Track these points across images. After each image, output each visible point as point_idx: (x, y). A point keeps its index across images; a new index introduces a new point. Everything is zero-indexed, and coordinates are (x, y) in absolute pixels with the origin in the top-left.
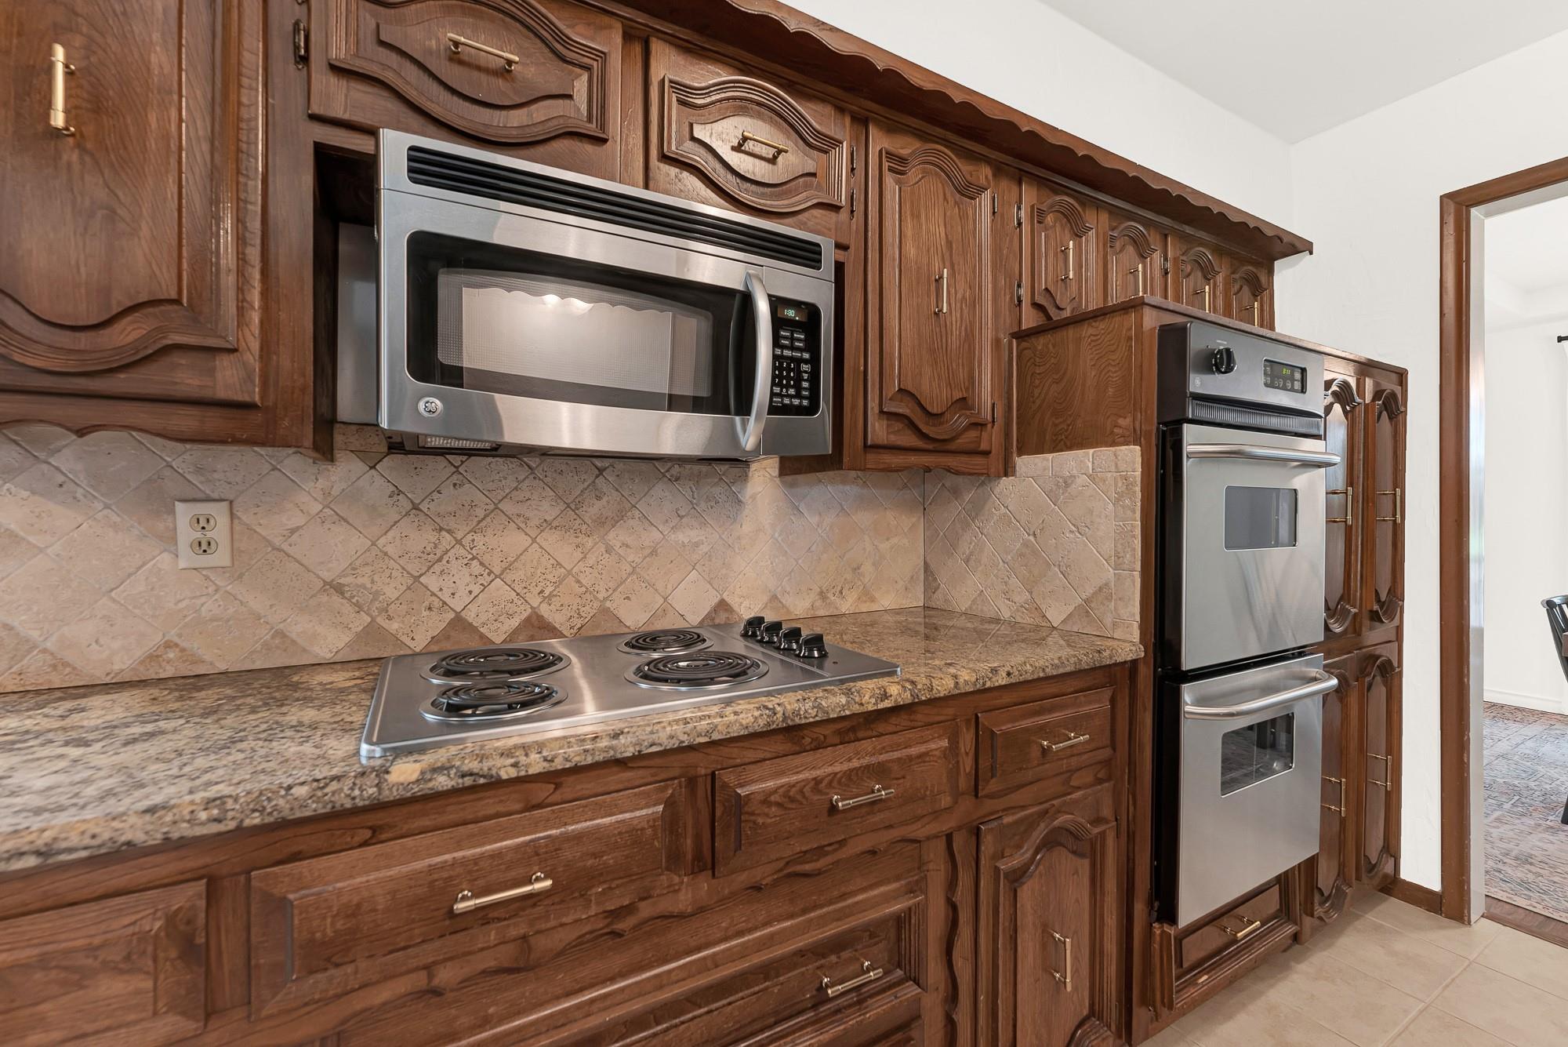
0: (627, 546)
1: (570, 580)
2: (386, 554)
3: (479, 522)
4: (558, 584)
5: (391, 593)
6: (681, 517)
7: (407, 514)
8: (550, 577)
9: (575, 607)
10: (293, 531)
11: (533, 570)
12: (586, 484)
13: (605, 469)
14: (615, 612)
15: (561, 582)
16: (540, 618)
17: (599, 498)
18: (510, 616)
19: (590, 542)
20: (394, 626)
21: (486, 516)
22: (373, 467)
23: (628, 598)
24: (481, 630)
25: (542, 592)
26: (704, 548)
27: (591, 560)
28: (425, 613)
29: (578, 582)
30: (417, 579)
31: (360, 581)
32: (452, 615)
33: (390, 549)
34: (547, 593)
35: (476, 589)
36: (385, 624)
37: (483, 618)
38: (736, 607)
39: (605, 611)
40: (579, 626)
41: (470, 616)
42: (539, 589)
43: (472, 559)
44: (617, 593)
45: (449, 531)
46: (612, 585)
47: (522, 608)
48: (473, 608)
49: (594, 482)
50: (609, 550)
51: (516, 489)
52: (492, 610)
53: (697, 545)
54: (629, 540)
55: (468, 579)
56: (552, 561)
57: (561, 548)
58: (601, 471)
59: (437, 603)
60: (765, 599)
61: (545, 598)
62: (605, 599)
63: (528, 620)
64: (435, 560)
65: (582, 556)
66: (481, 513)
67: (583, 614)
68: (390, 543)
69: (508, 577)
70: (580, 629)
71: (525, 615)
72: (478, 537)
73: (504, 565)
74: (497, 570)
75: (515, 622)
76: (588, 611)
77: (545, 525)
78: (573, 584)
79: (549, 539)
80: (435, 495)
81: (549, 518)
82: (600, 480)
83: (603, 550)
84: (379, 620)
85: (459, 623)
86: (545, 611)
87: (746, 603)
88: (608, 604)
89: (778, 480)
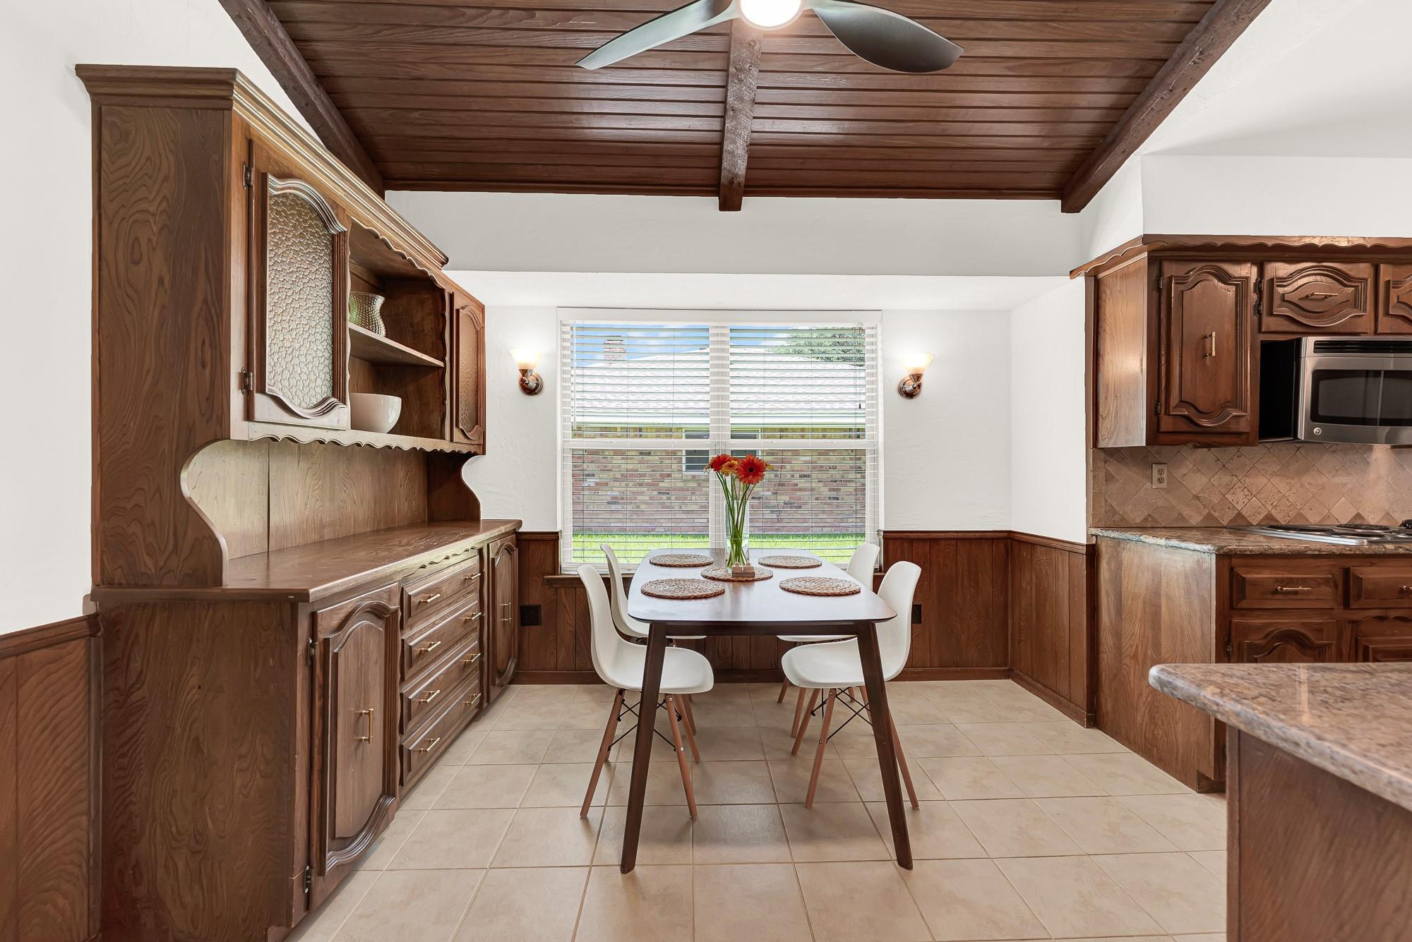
0: (1311, 484)
1: (1285, 499)
2: (1213, 485)
3: (1247, 472)
4: (1279, 501)
5: (1215, 501)
6: (1337, 470)
7: (1221, 469)
8: (1276, 497)
10: (1184, 475)
11: (1269, 494)
13: (1300, 448)
14: (1305, 515)
15: (1281, 500)
16: (1271, 515)
17: (1297, 462)
18: (1259, 513)
19: (1293, 482)
20: (1216, 515)
21: (1250, 470)
23: (1311, 509)
24: (1249, 519)
26: (1349, 486)
27: (1294, 490)
28: (1227, 510)
29: (1288, 500)
30: (1224, 495)
31: (1205, 495)
32: (1237, 512)
33: (1215, 483)
34: (1274, 504)
35: (1246, 501)
36: (1213, 513)
37: (1248, 514)
39: (1300, 515)
41: (1244, 512)
42: (1271, 503)
43: (1245, 488)
44: (1305, 506)
45: (1236, 476)
46: (1303, 503)
47: (1264, 510)
48: (1245, 509)
50: (1302, 486)
51: (1262, 457)
52: (1253, 511)
53: (1345, 484)
54: (1312, 482)
55: (1243, 497)
56: (1277, 490)
57: (1280, 484)
58: (1298, 449)
59: (1231, 506)
60: (1383, 514)
61: (1273, 507)
62: (1300, 509)
63: (1266, 516)
64: (1230, 488)
65: (1290, 488)
66: (1248, 468)
67: (1290, 515)
68: (1215, 480)
69: (1259, 497)
70: (1288, 522)
71: (1265, 514)
72: (1247, 480)
73: (1257, 491)
74: (1254, 494)
75: (1261, 517)
76: (1292, 514)
77: (1274, 474)
79: (1276, 480)
80: (1231, 461)
81: (1275, 471)
82: (1298, 453)
83: (1299, 486)
84: (1211, 512)
85: (1239, 515)
86: (1274, 512)
87: (1372, 516)
88: (1302, 511)
89: (1390, 451)
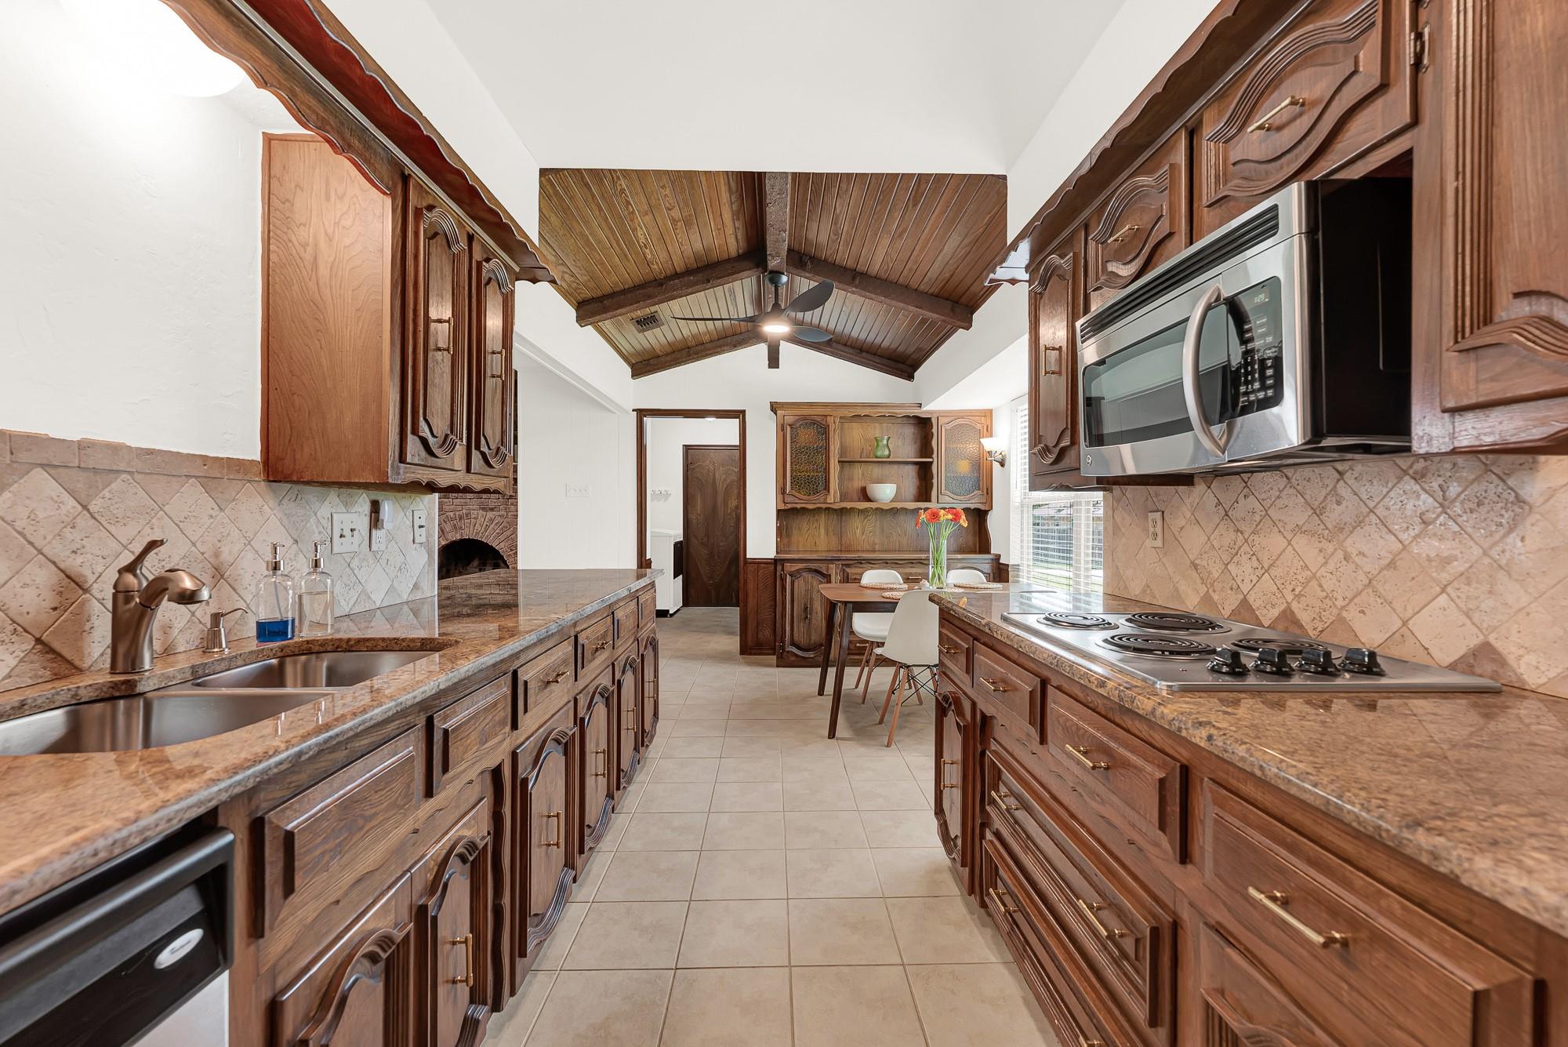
0: (1364, 555)
1: (1314, 583)
2: (1213, 546)
3: (1257, 526)
4: (1305, 585)
5: (1215, 574)
6: (1427, 524)
7: (1223, 519)
8: (1299, 577)
9: (1317, 610)
10: (1182, 529)
11: (1288, 569)
12: (1329, 489)
14: (1351, 624)
15: (1308, 582)
16: (1292, 612)
17: (1339, 503)
18: (1273, 606)
19: (1331, 548)
20: (1216, 597)
21: (1261, 521)
22: (1209, 487)
23: (1362, 612)
24: (1256, 612)
25: (1293, 590)
26: (1458, 567)
27: (1331, 566)
28: (1229, 592)
29: (1320, 586)
30: (1226, 566)
31: (1203, 563)
32: (1242, 597)
33: (1215, 544)
34: (1297, 591)
35: (1255, 579)
36: (1213, 594)
37: (1258, 603)
39: (1340, 619)
40: (1320, 629)
41: (1251, 600)
42: (1291, 587)
43: (1253, 554)
44: (1352, 604)
45: (1242, 533)
46: (1349, 595)
47: (1281, 601)
48: (1254, 594)
49: (1335, 487)
50: (1347, 558)
51: (1279, 497)
52: (1263, 598)
53: (1447, 561)
54: (1365, 549)
55: (1250, 570)
56: (1302, 563)
57: (1308, 552)
58: (1342, 474)
59: (1235, 587)
61: (1296, 596)
62: (1343, 608)
63: (1284, 612)
64: (1235, 553)
65: (1324, 561)
66: (1258, 518)
67: (1323, 618)
68: (1215, 539)
69: (1273, 572)
70: (1321, 632)
71: (1283, 607)
72: (1256, 537)
73: (1271, 562)
74: (1266, 566)
75: (1276, 612)
76: (1329, 617)
77: (1297, 529)
78: (1316, 587)
79: (1300, 542)
80: (1236, 505)
81: (1300, 523)
82: (1341, 484)
83: (1342, 557)
85: (1245, 603)
86: (1296, 608)
88: (1344, 614)
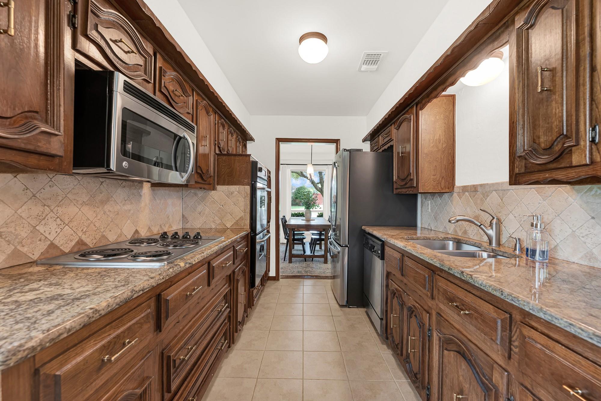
0: (110, 211)
1: (92, 225)
2: (21, 217)
3: (60, 202)
4: (88, 227)
5: (24, 234)
6: (125, 200)
7: (31, 198)
8: (85, 224)
9: (94, 236)
11: (79, 222)
12: (97, 187)
13: (103, 182)
14: (106, 236)
15: (89, 226)
16: (82, 241)
17: (101, 193)
18: (71, 241)
19: (98, 210)
20: (25, 250)
21: (62, 200)
22: (15, 177)
23: (110, 231)
24: (61, 248)
25: (82, 230)
27: (99, 217)
28: (38, 243)
29: (95, 225)
30: (35, 227)
31: (10, 230)
32: (49, 242)
33: (23, 215)
34: (84, 230)
35: (59, 230)
36: (21, 249)
37: (61, 242)
38: (140, 232)
39: (103, 236)
40: (95, 242)
41: (56, 242)
42: (82, 229)
43: (57, 218)
44: (107, 229)
45: (48, 206)
46: (106, 226)
47: (76, 237)
48: (58, 238)
49: (99, 187)
50: (105, 213)
51: (73, 189)
52: (65, 239)
53: (130, 210)
54: (111, 209)
55: (55, 226)
56: (86, 218)
57: (88, 212)
58: (102, 183)
59: (43, 238)
61: (83, 232)
62: (103, 231)
63: (78, 242)
64: (41, 218)
65: (96, 215)
66: (60, 198)
67: (96, 238)
68: (23, 212)
69: (71, 225)
70: (95, 244)
71: (77, 240)
72: (59, 209)
73: (69, 220)
74: (66, 222)
75: (73, 243)
76: (98, 237)
77: (84, 203)
78: (93, 226)
79: (85, 209)
80: (42, 190)
81: (85, 201)
82: (102, 186)
83: (103, 213)
84: (19, 247)
85: (52, 246)
86: (84, 238)
87: (142, 230)
88: (104, 233)
